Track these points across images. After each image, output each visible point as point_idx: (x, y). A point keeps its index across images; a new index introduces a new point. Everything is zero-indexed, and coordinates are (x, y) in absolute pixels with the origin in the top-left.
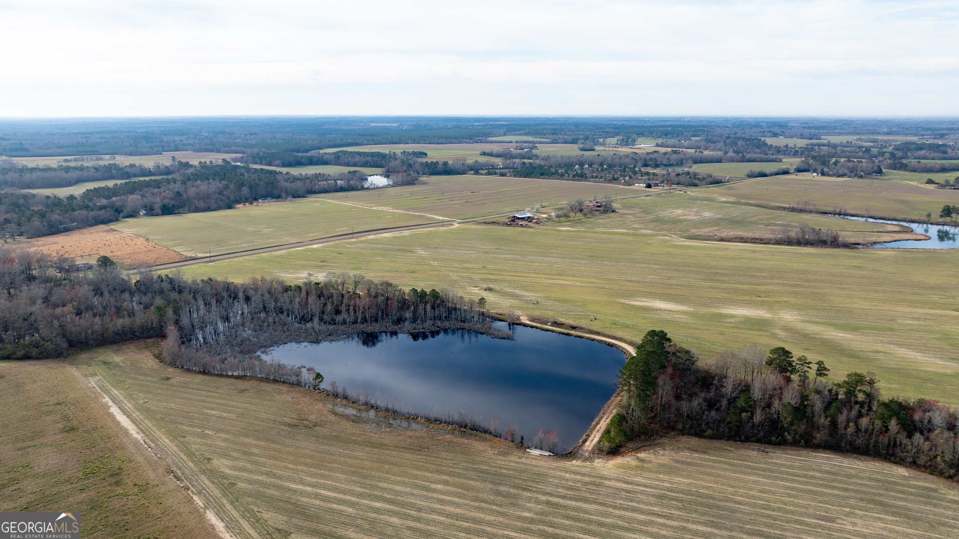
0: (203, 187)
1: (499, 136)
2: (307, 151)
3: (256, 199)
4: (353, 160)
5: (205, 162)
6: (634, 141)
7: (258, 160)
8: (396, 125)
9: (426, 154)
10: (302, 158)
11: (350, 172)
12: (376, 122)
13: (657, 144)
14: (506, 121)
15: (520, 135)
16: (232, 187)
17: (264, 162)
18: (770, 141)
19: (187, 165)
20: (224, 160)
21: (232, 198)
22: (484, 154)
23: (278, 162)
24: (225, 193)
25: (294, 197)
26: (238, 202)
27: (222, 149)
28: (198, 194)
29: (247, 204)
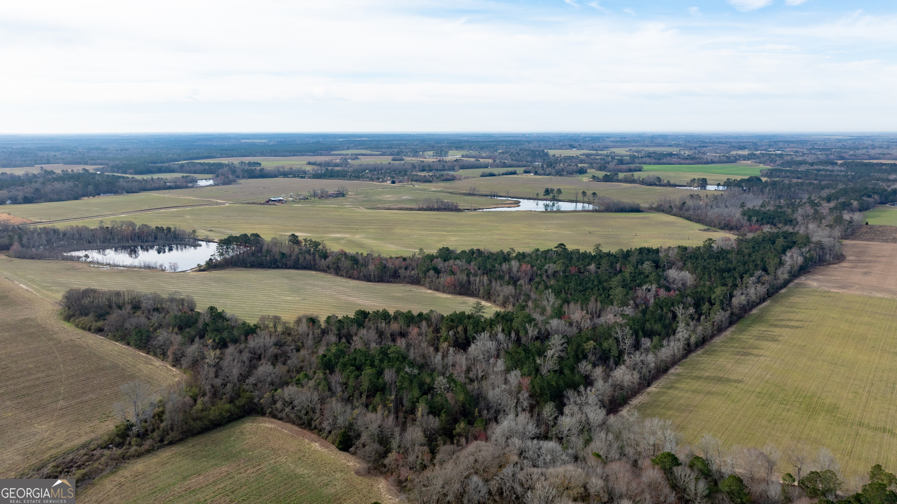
0: (58, 185)
1: (343, 150)
2: (164, 162)
3: (99, 194)
4: (194, 168)
5: (67, 171)
6: (447, 153)
7: (115, 169)
8: (266, 141)
9: (260, 164)
10: (153, 167)
11: (183, 177)
12: (249, 139)
13: (462, 155)
14: (368, 137)
15: (361, 149)
16: (80, 185)
17: (120, 171)
18: (551, 152)
19: (52, 172)
20: (84, 169)
21: (80, 193)
22: (309, 163)
23: (131, 171)
24: (75, 189)
25: (128, 192)
26: (84, 196)
27: (89, 161)
28: (53, 190)
29: (91, 197)
